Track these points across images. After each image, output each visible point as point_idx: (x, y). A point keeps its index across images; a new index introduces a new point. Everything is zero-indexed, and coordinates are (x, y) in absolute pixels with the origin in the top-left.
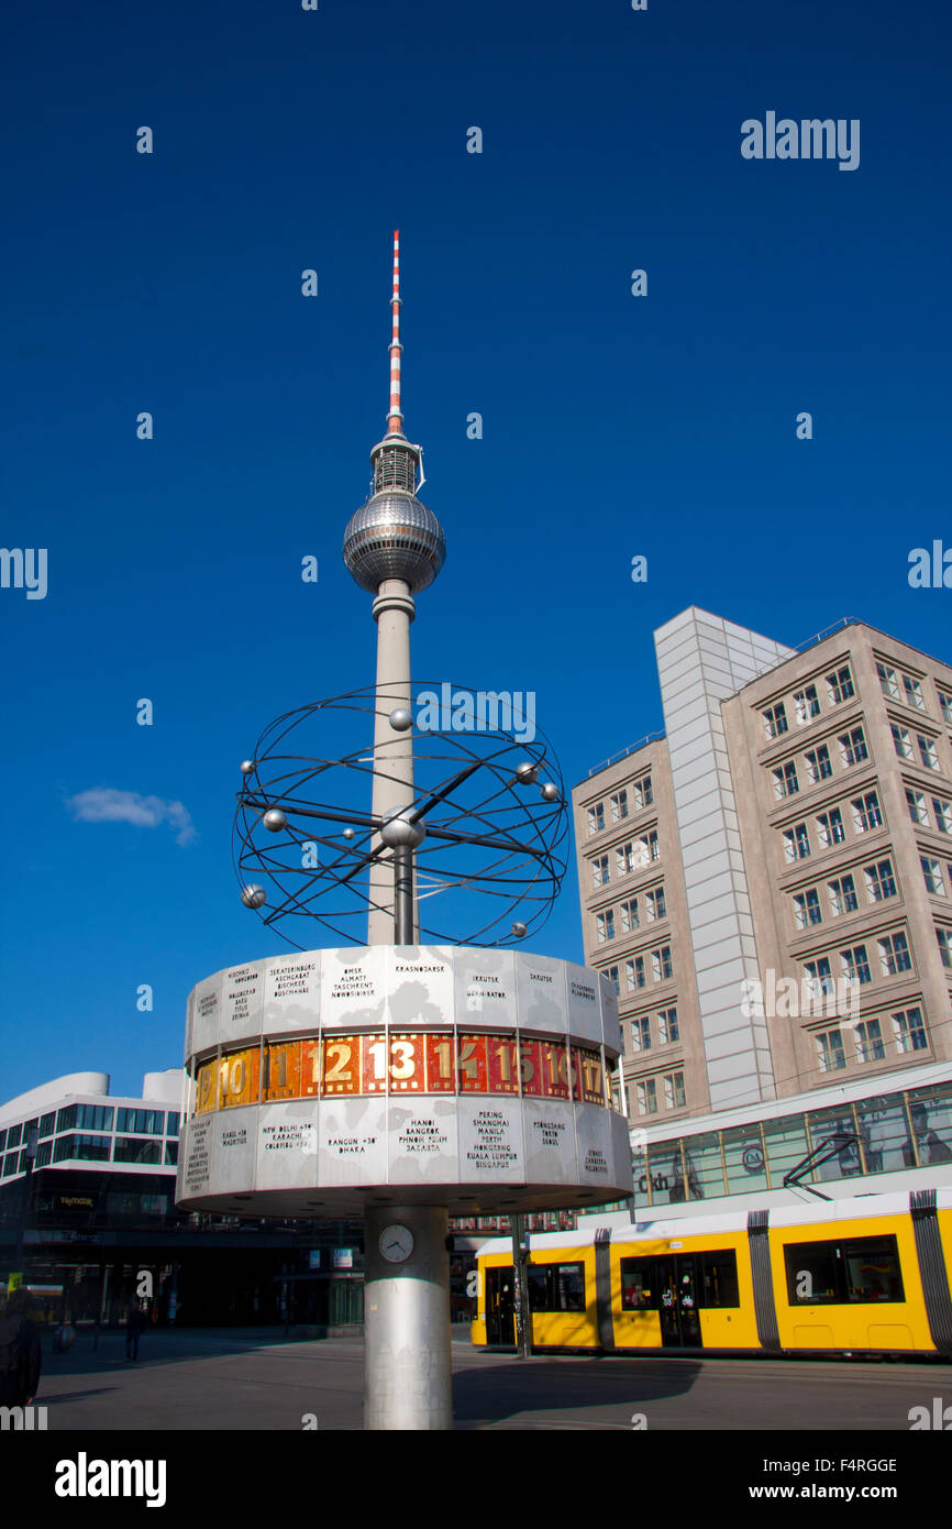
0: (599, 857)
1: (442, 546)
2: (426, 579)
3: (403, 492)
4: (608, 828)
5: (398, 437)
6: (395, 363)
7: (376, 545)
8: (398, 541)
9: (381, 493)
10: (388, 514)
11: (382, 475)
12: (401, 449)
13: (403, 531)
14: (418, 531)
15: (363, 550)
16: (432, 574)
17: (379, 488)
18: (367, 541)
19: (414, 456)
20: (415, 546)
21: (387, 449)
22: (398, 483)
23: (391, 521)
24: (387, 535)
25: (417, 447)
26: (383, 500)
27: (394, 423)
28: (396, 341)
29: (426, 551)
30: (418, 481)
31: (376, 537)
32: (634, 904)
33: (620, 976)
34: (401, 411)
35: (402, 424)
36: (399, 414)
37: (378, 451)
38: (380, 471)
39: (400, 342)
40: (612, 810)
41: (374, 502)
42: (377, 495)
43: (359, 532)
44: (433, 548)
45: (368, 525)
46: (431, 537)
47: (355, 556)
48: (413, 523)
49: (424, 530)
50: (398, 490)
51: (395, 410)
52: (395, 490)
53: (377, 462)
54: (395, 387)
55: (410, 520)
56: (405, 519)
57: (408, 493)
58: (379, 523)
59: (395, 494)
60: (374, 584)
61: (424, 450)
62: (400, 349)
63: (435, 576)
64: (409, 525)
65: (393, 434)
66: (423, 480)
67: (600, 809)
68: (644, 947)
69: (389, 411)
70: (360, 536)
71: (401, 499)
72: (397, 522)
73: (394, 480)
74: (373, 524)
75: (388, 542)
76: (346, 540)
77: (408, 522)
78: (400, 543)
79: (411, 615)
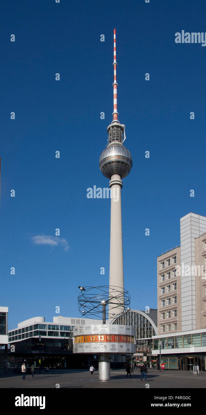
0: (162, 275)
1: (131, 162)
2: (126, 174)
3: (118, 143)
4: (165, 268)
5: (116, 122)
6: (115, 91)
7: (110, 163)
8: (117, 161)
9: (111, 144)
10: (113, 152)
11: (111, 137)
12: (117, 126)
13: (119, 158)
14: (123, 157)
15: (105, 165)
16: (128, 172)
17: (110, 142)
18: (107, 161)
19: (122, 129)
20: (123, 163)
21: (113, 127)
22: (117, 140)
23: (115, 154)
24: (113, 159)
25: (123, 125)
26: (111, 146)
27: (115, 116)
28: (115, 82)
29: (126, 164)
30: (123, 138)
31: (110, 160)
32: (170, 286)
33: (165, 302)
34: (118, 111)
35: (118, 116)
36: (117, 112)
37: (110, 128)
38: (111, 135)
39: (117, 82)
40: (166, 263)
41: (109, 148)
42: (110, 144)
43: (103, 159)
44: (128, 163)
45: (107, 156)
46: (128, 159)
47: (103, 167)
48: (122, 155)
49: (125, 157)
50: (117, 142)
51: (115, 111)
52: (116, 143)
53: (109, 132)
54: (115, 101)
55: (121, 153)
56: (119, 153)
57: (120, 143)
58: (110, 155)
59: (116, 144)
60: (109, 176)
61: (126, 126)
62: (117, 85)
63: (129, 172)
64: (120, 155)
65: (115, 121)
66: (125, 138)
67: (164, 263)
68: (171, 296)
69: (113, 112)
70: (104, 160)
71: (118, 146)
72: (116, 154)
73: (115, 138)
74: (109, 155)
75: (114, 162)
76: (100, 161)
77: (120, 154)
78: (118, 162)
79: (121, 186)
